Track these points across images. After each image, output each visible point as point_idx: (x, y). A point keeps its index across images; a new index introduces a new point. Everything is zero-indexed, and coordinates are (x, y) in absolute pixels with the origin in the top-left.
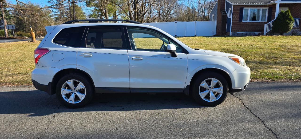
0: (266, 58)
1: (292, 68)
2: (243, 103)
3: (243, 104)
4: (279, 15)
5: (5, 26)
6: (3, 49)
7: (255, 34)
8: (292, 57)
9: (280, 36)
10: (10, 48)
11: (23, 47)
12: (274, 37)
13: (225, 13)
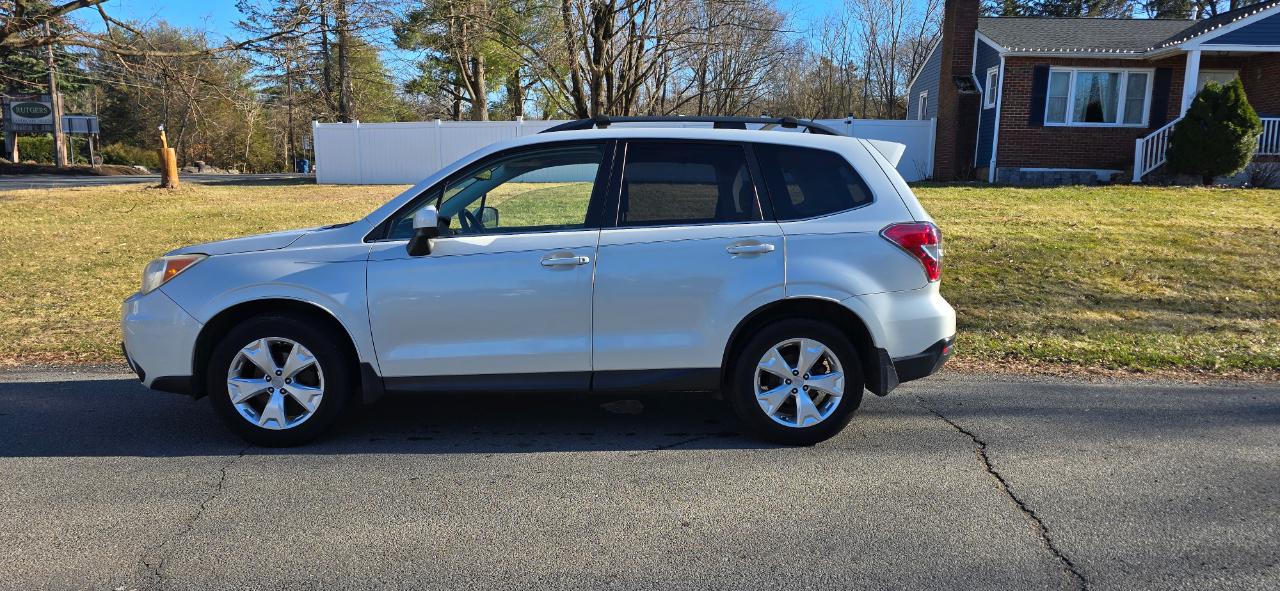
0: (1124, 280)
1: (1225, 321)
2: (984, 456)
3: (986, 459)
4: (1196, 100)
5: (57, 120)
6: (42, 215)
7: (1096, 176)
8: (1233, 278)
9: (1200, 190)
10: (72, 211)
11: (125, 209)
12: (1173, 193)
13: (973, 87)
